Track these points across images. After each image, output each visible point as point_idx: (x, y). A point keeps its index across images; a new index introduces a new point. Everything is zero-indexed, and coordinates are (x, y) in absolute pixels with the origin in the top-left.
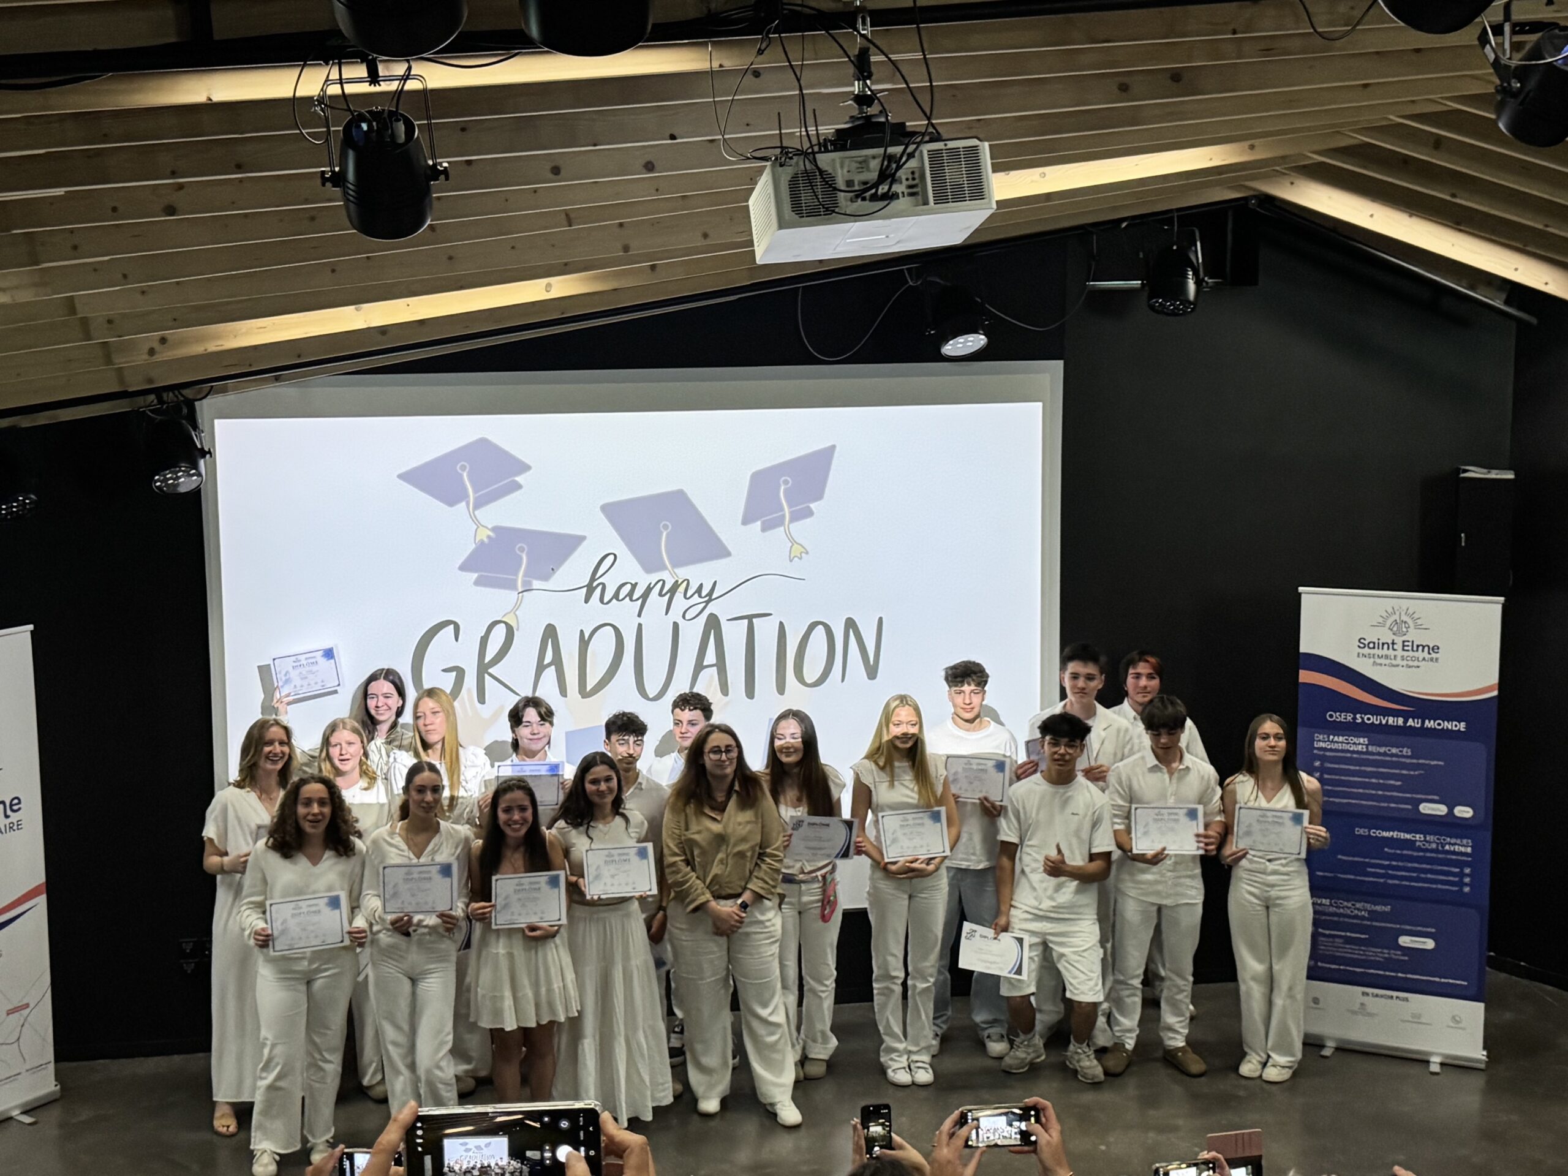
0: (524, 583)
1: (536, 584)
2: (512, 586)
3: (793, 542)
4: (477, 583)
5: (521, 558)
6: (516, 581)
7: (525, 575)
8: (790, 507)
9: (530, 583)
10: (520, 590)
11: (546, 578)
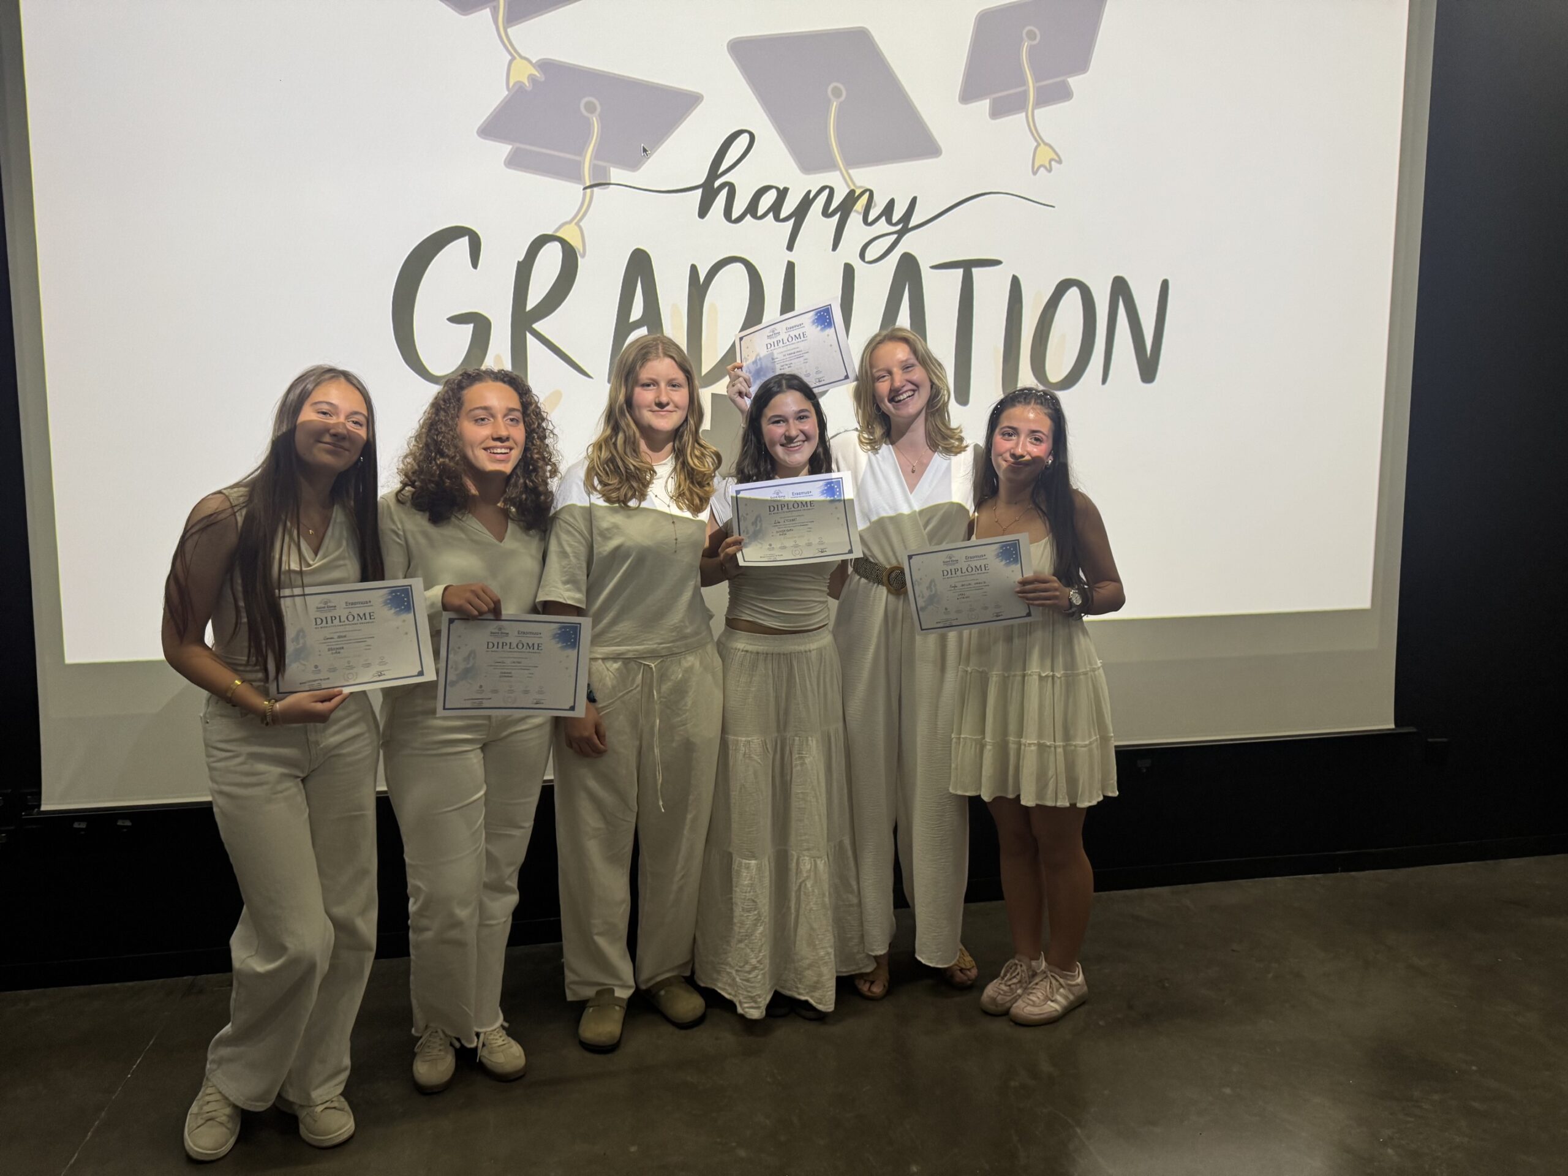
0: (595, 169)
1: (616, 174)
2: (571, 173)
3: (1039, 141)
4: (513, 162)
5: (588, 125)
6: (579, 165)
7: (597, 155)
8: (1037, 79)
9: (605, 172)
10: (588, 184)
11: (633, 165)
